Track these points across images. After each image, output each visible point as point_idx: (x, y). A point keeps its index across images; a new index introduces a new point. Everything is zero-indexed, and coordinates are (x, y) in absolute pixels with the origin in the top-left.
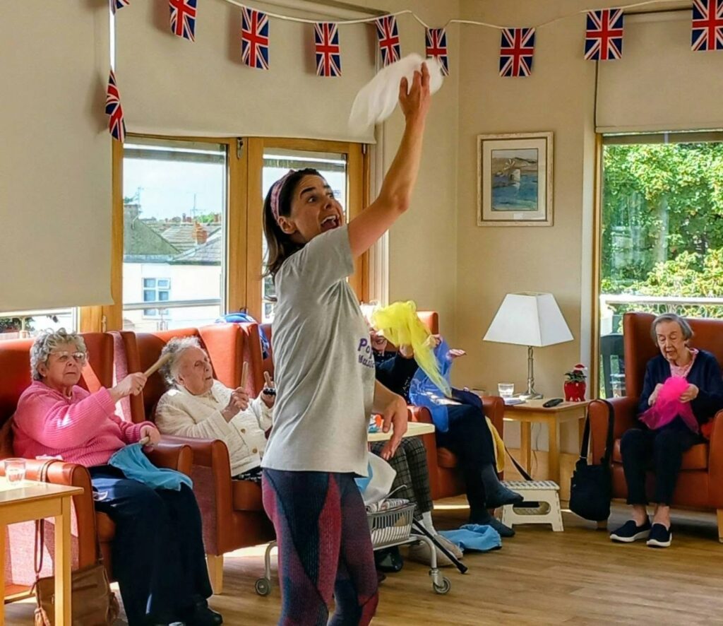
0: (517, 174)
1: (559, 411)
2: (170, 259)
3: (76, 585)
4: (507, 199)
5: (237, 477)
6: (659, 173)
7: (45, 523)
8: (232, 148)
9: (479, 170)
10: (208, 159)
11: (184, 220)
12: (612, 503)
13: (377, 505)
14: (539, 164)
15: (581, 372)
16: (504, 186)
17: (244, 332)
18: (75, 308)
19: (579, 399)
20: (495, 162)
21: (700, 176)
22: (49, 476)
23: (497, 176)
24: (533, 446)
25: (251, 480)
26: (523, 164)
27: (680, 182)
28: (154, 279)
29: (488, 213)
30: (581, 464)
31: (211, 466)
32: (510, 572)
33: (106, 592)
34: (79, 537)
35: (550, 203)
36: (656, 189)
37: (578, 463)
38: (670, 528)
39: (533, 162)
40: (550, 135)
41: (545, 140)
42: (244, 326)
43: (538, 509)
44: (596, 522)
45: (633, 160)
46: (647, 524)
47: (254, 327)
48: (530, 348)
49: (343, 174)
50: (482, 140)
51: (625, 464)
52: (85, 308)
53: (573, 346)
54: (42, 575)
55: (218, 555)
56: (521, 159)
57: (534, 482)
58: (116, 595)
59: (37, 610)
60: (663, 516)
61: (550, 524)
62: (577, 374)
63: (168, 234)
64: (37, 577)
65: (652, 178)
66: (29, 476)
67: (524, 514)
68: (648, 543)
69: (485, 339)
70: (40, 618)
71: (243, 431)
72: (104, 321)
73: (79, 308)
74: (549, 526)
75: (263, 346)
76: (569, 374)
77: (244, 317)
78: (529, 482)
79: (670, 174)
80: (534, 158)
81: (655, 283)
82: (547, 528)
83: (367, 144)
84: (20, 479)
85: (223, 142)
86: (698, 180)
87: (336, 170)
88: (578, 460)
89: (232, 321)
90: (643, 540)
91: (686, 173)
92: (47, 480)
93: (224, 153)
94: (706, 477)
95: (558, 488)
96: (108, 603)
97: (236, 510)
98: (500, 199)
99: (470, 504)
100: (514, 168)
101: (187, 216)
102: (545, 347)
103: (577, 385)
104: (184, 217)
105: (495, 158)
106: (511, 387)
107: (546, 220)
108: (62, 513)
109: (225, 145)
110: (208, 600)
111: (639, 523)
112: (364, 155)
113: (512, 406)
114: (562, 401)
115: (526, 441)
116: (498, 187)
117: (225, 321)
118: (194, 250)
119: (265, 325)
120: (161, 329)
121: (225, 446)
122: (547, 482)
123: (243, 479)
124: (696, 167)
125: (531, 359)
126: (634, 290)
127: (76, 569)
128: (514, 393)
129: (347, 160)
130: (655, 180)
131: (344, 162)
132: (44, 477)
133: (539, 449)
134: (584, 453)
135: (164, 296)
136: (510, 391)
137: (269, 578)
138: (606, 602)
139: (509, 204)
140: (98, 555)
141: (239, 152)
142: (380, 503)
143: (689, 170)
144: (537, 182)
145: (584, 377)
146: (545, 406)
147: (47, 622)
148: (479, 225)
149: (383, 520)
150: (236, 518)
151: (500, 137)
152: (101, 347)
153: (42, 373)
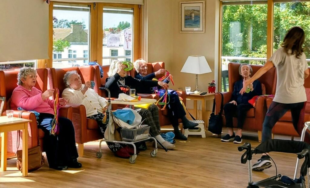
0: (193, 15)
1: (205, 96)
3: (31, 153)
4: (190, 24)
5: (89, 117)
6: (263, 14)
7: (20, 132)
8: (92, 6)
9: (180, 14)
10: (84, 10)
12: (223, 128)
13: (138, 127)
14: (201, 12)
15: (214, 83)
17: (94, 68)
19: (213, 92)
20: (186, 11)
21: (277, 15)
22: (22, 116)
23: (186, 16)
24: (198, 108)
25: (94, 119)
26: (195, 12)
29: (183, 29)
30: (212, 115)
31: (79, 113)
32: (184, 151)
33: (41, 155)
34: (32, 137)
35: (204, 25)
36: (262, 20)
37: (211, 115)
38: (241, 137)
39: (198, 11)
40: (204, 2)
41: (202, 3)
42: (94, 66)
43: (198, 130)
44: (217, 135)
45: (254, 10)
46: (234, 135)
47: (98, 67)
48: (197, 75)
49: (132, 15)
50: (181, 4)
51: (225, 115)
52: (39, 60)
53: (212, 74)
54: (19, 149)
55: (82, 144)
56: (195, 10)
57: (196, 121)
58: (44, 157)
59: (17, 161)
60: (239, 133)
61: (201, 135)
62: (213, 84)
65: (261, 16)
66: (15, 116)
67: (192, 132)
68: (234, 142)
69: (181, 72)
70: (18, 164)
71: (91, 102)
72: (46, 64)
73: (37, 60)
74: (201, 136)
75: (101, 73)
76: (210, 84)
77: (95, 63)
80: (199, 10)
82: (200, 136)
83: (140, 5)
84: (11, 117)
85: (89, 4)
86: (277, 16)
87: (129, 14)
88: (212, 113)
89: (90, 65)
90: (233, 141)
92: (21, 117)
93: (89, 8)
94: (254, 120)
95: (204, 122)
96: (41, 159)
97: (88, 128)
98: (187, 24)
99: (174, 128)
100: (192, 13)
102: (201, 74)
103: (213, 87)
105: (186, 10)
106: (189, 88)
107: (203, 31)
108: (25, 128)
109: (89, 5)
110: (77, 159)
112: (140, 9)
113: (189, 95)
114: (207, 93)
115: (195, 107)
116: (187, 19)
117: (88, 65)
119: (104, 66)
121: (85, 107)
122: (200, 121)
123: (91, 118)
124: (276, 12)
125: (197, 79)
126: (253, 55)
127: (30, 148)
128: (191, 90)
129: (133, 10)
130: (262, 17)
132: (20, 117)
134: (213, 111)
136: (189, 89)
137: (101, 152)
138: (214, 161)
139: (191, 25)
140: (38, 143)
141: (94, 7)
142: (139, 126)
144: (200, 18)
145: (215, 85)
146: (200, 95)
147: (20, 165)
148: (180, 32)
149: (140, 132)
150: (88, 131)
151: (187, 2)
152: (43, 73)
153: (23, 82)
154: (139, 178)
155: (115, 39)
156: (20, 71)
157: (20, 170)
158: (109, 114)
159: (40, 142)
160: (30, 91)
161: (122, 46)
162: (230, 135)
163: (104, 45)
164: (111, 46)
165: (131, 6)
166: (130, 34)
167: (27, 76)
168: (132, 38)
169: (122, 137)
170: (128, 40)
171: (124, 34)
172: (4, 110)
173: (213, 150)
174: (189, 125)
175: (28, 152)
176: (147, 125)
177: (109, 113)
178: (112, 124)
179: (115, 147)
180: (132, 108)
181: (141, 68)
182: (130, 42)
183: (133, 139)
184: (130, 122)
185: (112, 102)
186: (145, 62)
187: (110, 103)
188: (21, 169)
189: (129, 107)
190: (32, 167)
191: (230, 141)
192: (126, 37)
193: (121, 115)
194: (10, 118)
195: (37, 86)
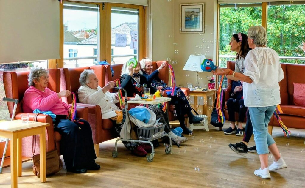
0: (193, 17)
1: (207, 92)
2: (77, 43)
3: (48, 157)
4: (190, 25)
7: (36, 136)
8: (101, 6)
9: (181, 15)
10: (93, 9)
11: (82, 31)
13: (155, 125)
14: (200, 13)
15: (213, 80)
16: (189, 20)
17: (106, 68)
18: (47, 60)
19: (213, 88)
20: (186, 13)
23: (187, 17)
24: (198, 104)
26: (195, 14)
27: (233, 21)
28: (72, 50)
29: (184, 29)
31: (94, 113)
33: (58, 159)
34: (48, 140)
37: (213, 109)
38: (243, 130)
39: (198, 13)
40: (203, 4)
41: (202, 6)
42: (106, 66)
44: (219, 128)
46: (235, 129)
47: (109, 66)
48: (197, 72)
49: (138, 16)
50: (182, 6)
51: (228, 109)
52: (50, 60)
54: (35, 154)
55: (98, 144)
56: (195, 12)
57: (200, 115)
59: (33, 166)
60: (240, 126)
61: (205, 129)
63: (77, 36)
64: (34, 155)
66: (30, 120)
68: (236, 135)
69: (183, 69)
70: (35, 169)
71: (107, 101)
72: (57, 64)
73: (48, 60)
75: (112, 72)
76: (210, 81)
77: (105, 63)
78: (198, 115)
79: (230, 18)
81: (226, 51)
83: (145, 6)
84: (27, 121)
85: (97, 4)
86: (238, 20)
87: (135, 15)
89: (101, 64)
91: (234, 18)
92: (37, 121)
93: (98, 8)
95: (207, 117)
96: (59, 163)
97: (103, 128)
98: (188, 25)
100: (192, 15)
101: (83, 30)
103: (212, 84)
104: (82, 30)
105: (186, 11)
106: (191, 85)
107: (202, 31)
108: (42, 133)
110: (95, 160)
111: (233, 128)
112: (144, 10)
113: (192, 91)
114: (208, 89)
115: (196, 102)
116: (187, 21)
117: (99, 64)
118: (85, 40)
120: (76, 67)
121: (100, 107)
122: (204, 115)
124: (237, 17)
125: (197, 76)
127: (47, 152)
128: (192, 86)
129: (139, 11)
130: (225, 20)
131: (138, 12)
132: (36, 120)
133: (200, 104)
134: (215, 106)
135: (75, 55)
136: (191, 86)
137: (117, 151)
139: (191, 26)
140: (55, 146)
141: (103, 7)
143: (235, 17)
146: (203, 91)
147: (37, 170)
148: (181, 33)
149: (156, 130)
150: (103, 131)
151: (187, 5)
152: (56, 73)
153: (35, 83)
154: (162, 178)
155: (122, 39)
156: (32, 72)
157: (37, 176)
158: (125, 114)
159: (57, 145)
160: (43, 91)
161: (129, 45)
162: (233, 129)
163: (112, 45)
164: (119, 45)
165: (136, 7)
166: (135, 35)
167: (40, 77)
168: (138, 38)
169: (138, 136)
170: (134, 39)
171: (131, 34)
172: (17, 113)
173: (221, 144)
174: (195, 119)
175: (46, 156)
176: (162, 123)
177: (125, 112)
178: (128, 124)
179: (131, 146)
180: (146, 107)
181: (147, 67)
182: (136, 41)
183: (150, 137)
184: (146, 121)
185: (128, 102)
186: (150, 61)
187: (127, 103)
188: (38, 174)
189: (143, 106)
190: (50, 172)
191: (232, 134)
192: (132, 37)
193: (137, 114)
194: (25, 122)
195: (49, 86)
